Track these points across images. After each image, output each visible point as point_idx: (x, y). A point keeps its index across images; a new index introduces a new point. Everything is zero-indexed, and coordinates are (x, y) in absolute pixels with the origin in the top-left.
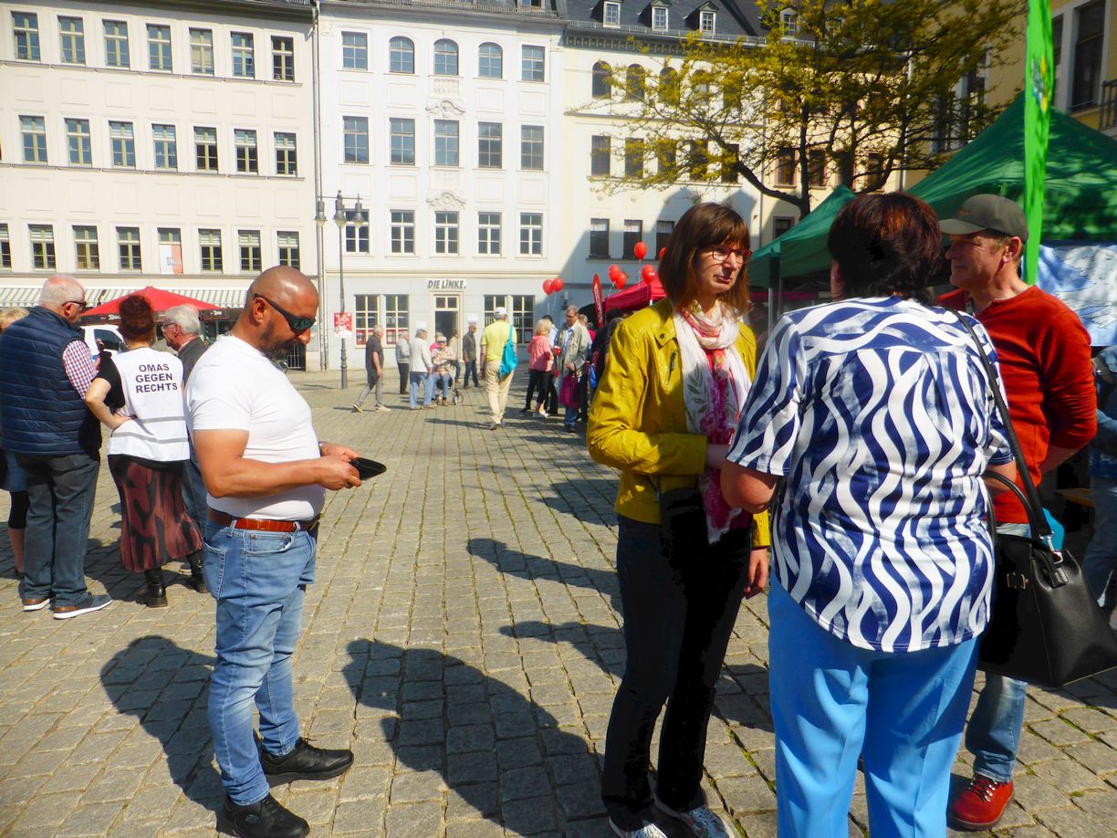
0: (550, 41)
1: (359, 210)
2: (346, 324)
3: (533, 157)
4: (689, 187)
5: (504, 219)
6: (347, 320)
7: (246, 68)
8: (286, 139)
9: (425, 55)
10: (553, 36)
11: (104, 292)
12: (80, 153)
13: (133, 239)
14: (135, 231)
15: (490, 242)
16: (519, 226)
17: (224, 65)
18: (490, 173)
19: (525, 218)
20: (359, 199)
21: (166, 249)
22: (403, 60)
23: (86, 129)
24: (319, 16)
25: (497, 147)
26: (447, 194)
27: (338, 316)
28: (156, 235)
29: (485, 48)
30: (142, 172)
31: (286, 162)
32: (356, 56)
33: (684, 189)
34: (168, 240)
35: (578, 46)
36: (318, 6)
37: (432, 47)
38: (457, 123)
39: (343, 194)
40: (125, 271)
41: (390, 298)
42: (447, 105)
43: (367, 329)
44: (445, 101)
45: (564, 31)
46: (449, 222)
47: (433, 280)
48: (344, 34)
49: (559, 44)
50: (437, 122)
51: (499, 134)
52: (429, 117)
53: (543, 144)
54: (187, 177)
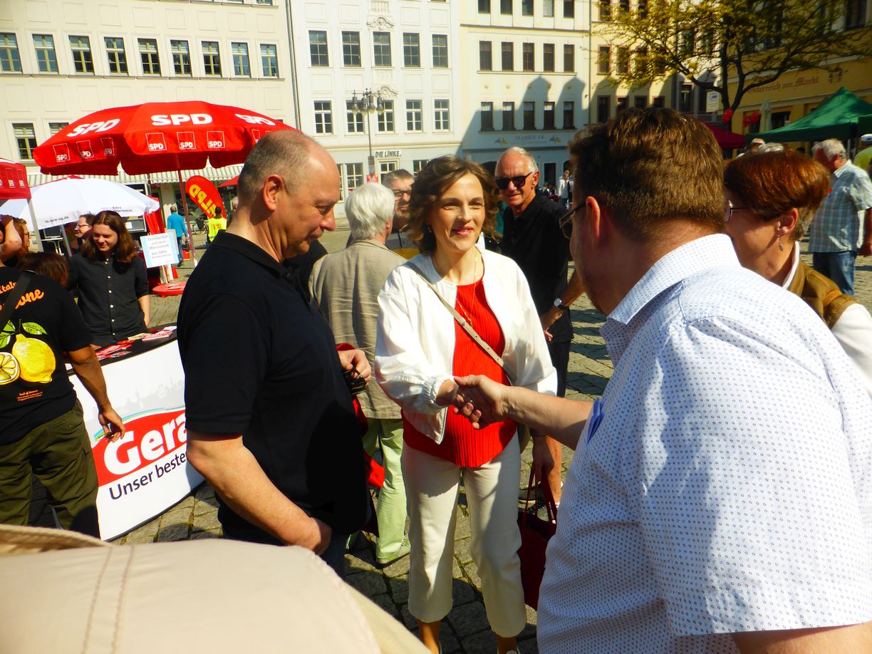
3: (441, 58)
4: (543, 77)
5: (424, 105)
8: (269, 49)
15: (415, 122)
16: (434, 110)
18: (412, 71)
19: (438, 104)
23: (122, 45)
25: (416, 51)
26: (386, 88)
31: (270, 67)
33: (540, 78)
38: (388, 34)
41: (350, 166)
42: (382, 20)
44: (380, 18)
47: (379, 152)
50: (375, 33)
51: (418, 41)
52: (369, 30)
53: (447, 48)
54: (199, 81)
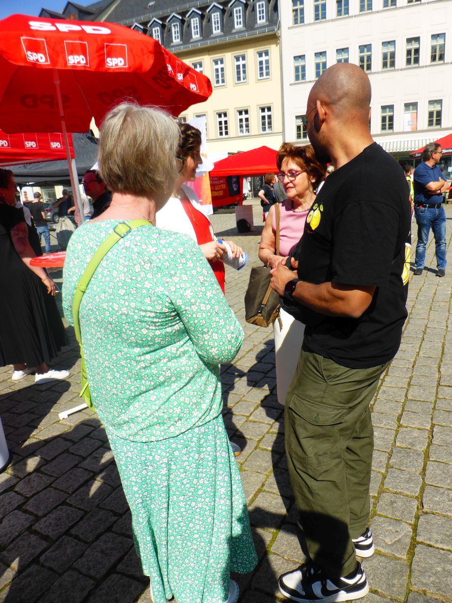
12: (365, 65)
13: (389, 112)
14: (391, 107)
21: (408, 116)
28: (403, 107)
30: (398, 70)
34: (409, 110)
40: (384, 132)
54: (425, 69)
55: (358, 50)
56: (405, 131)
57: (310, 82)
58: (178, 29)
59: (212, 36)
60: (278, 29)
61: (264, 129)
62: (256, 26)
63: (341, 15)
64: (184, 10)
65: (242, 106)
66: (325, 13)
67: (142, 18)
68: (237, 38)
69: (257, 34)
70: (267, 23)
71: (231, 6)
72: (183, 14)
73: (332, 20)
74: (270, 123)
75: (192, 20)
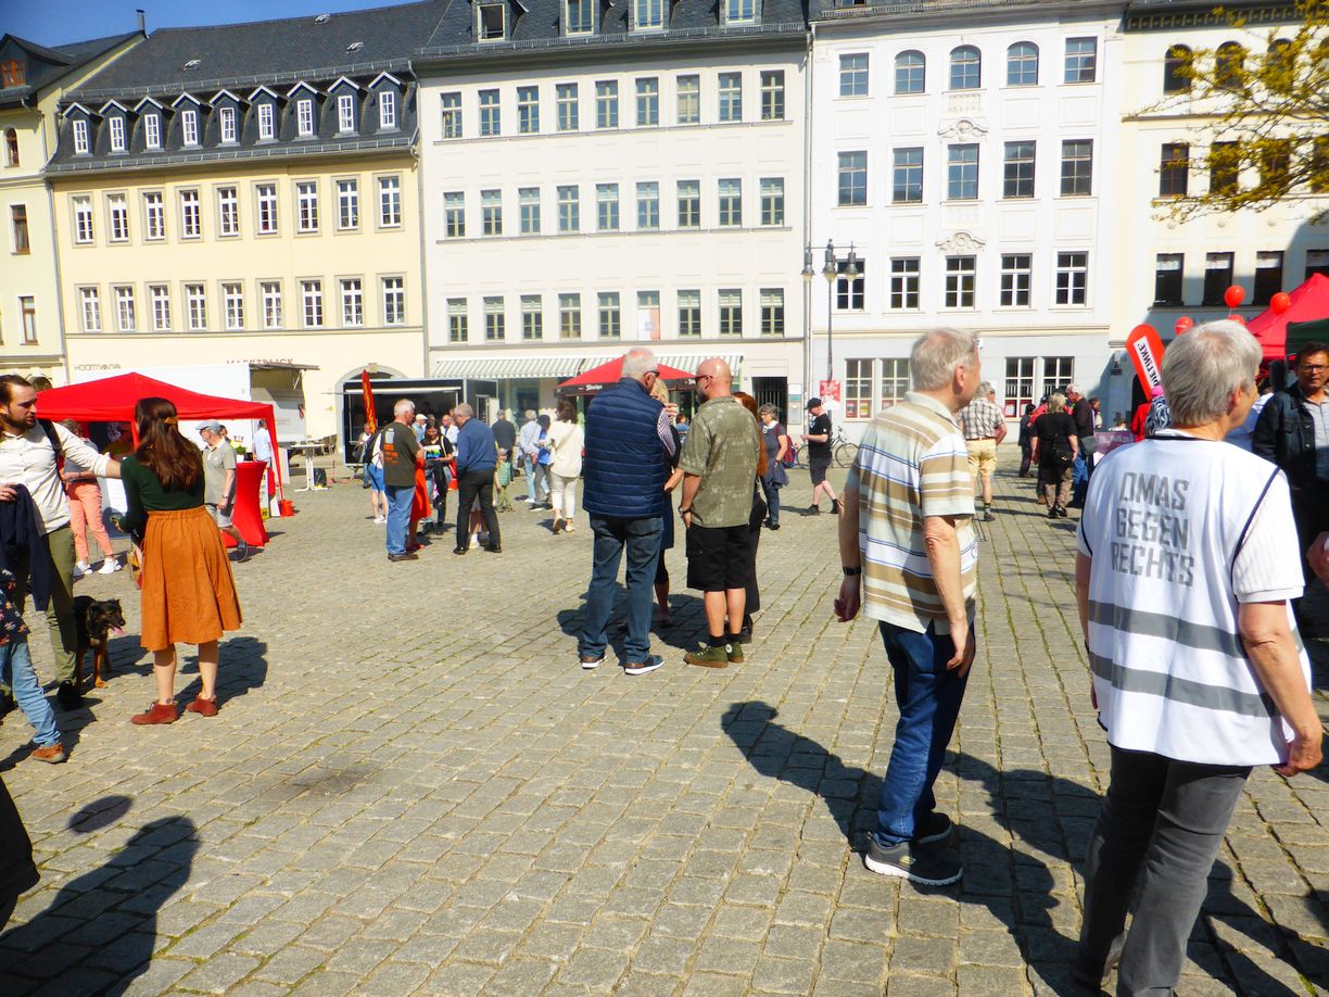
0: (1105, 31)
1: (852, 260)
2: (833, 393)
3: (1077, 179)
5: (1036, 261)
6: (836, 388)
7: (732, 111)
8: (773, 186)
9: (939, 69)
10: (1109, 22)
11: (584, 360)
12: (569, 220)
13: (613, 304)
14: (615, 296)
15: (1016, 290)
16: (1056, 270)
17: (710, 109)
18: (1019, 204)
19: (1064, 259)
20: (852, 247)
21: (645, 314)
22: (911, 77)
23: (575, 196)
24: (815, 42)
25: (1029, 170)
26: (962, 235)
27: (825, 384)
28: (635, 298)
29: (1016, 49)
30: (624, 234)
31: (773, 211)
32: (855, 80)
34: (646, 303)
35: (1146, 29)
36: (813, 30)
37: (948, 57)
38: (976, 146)
39: (834, 244)
40: (605, 338)
41: (888, 363)
42: (965, 125)
43: (859, 399)
44: (962, 121)
45: (1125, 13)
46: (963, 269)
48: (843, 58)
49: (1118, 31)
50: (952, 147)
51: (1032, 154)
52: (941, 143)
53: (1091, 161)
54: (668, 236)
55: (555, 194)
56: (640, 339)
57: (472, 240)
58: (232, 119)
59: (297, 139)
60: (415, 142)
61: (390, 319)
62: (377, 133)
63: (526, 131)
64: (248, 86)
65: (350, 272)
66: (499, 124)
67: (165, 89)
68: (340, 149)
69: (377, 146)
70: (398, 130)
71: (332, 91)
72: (244, 93)
73: (511, 138)
74: (401, 308)
75: (260, 107)
